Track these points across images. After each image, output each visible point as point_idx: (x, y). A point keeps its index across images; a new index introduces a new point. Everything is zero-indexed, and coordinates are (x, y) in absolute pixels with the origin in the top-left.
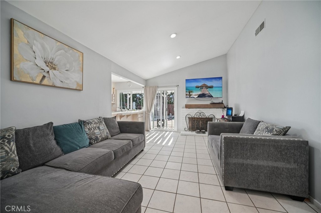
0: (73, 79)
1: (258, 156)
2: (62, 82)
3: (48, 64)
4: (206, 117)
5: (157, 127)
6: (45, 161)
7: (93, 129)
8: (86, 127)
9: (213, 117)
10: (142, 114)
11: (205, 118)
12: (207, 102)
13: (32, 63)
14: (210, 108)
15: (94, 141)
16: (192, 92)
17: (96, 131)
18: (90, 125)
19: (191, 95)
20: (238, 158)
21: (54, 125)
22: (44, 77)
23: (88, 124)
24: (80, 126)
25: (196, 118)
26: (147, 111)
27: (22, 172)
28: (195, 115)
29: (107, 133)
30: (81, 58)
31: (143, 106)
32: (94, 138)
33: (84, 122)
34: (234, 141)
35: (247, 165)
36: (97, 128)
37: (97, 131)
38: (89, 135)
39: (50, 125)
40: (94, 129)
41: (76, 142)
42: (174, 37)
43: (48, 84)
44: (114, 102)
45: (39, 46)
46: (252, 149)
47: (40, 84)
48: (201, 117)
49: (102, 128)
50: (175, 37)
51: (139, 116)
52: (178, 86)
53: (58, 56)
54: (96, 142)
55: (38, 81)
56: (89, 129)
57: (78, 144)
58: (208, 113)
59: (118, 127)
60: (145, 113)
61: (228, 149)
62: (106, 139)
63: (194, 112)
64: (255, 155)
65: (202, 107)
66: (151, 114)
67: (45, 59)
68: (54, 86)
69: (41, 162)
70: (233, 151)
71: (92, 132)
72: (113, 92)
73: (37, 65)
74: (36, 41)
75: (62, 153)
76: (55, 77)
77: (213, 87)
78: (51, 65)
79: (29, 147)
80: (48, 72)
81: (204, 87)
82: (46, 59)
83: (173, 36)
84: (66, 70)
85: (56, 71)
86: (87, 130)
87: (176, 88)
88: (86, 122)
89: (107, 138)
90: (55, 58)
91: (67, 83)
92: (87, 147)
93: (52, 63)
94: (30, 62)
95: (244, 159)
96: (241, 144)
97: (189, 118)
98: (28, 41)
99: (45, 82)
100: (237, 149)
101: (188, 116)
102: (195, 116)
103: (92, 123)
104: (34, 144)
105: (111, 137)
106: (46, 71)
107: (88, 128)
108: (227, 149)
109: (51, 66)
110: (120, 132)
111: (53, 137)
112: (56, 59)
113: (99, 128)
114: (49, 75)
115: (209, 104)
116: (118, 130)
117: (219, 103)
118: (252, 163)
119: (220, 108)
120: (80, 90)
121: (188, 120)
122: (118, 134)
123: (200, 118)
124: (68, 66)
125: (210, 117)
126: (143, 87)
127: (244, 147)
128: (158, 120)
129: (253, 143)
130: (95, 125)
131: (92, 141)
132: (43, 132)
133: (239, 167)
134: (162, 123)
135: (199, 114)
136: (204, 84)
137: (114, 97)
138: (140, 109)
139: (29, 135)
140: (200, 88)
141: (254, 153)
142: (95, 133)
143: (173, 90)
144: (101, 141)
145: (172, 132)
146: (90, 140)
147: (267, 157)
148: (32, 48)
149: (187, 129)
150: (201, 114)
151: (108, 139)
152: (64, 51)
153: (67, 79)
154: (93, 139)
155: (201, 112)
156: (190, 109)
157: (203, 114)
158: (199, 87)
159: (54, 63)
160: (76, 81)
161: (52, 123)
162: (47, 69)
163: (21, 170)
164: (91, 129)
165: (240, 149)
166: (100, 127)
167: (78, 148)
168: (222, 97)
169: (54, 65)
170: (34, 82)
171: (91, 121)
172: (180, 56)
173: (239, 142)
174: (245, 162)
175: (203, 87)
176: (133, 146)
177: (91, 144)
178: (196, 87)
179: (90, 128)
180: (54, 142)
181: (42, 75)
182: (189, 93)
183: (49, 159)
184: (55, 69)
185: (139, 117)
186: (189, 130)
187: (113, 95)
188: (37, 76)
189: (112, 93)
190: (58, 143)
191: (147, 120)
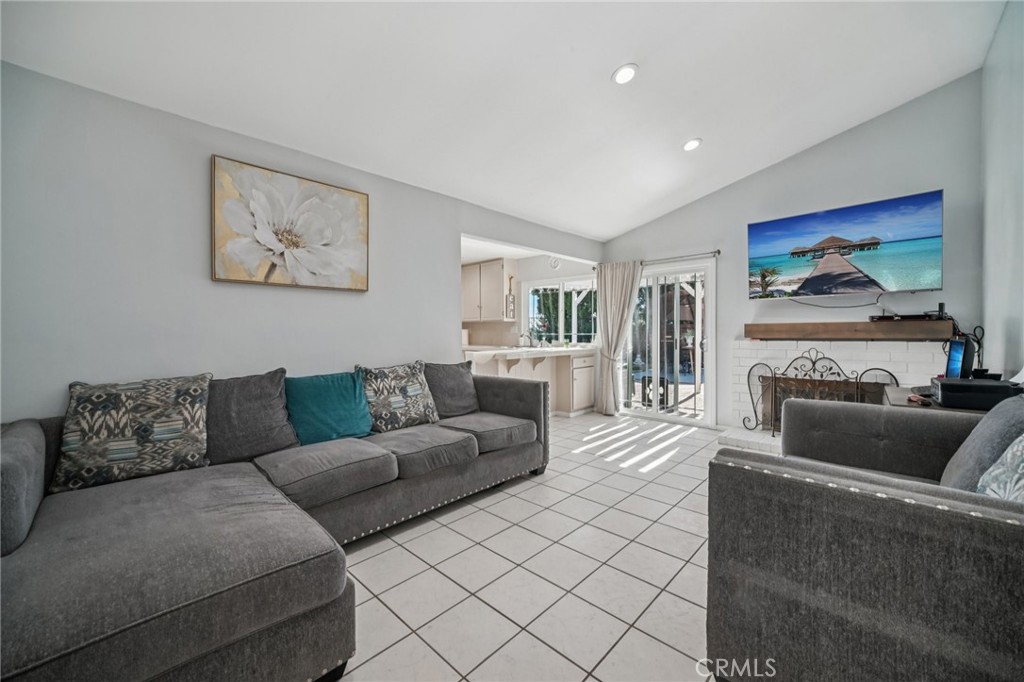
0: (343, 263)
1: (877, 589)
2: (315, 274)
3: (282, 235)
4: (843, 378)
5: (640, 405)
6: (254, 453)
7: (386, 392)
8: (370, 385)
9: (887, 380)
10: (591, 356)
11: (840, 382)
12: (856, 311)
13: (248, 240)
14: (872, 340)
15: (386, 425)
16: (774, 272)
17: (392, 399)
18: (382, 381)
19: (768, 285)
20: (771, 569)
21: (288, 375)
22: (273, 266)
23: (376, 378)
24: (351, 383)
25: (796, 380)
26: (606, 348)
27: (209, 465)
28: (791, 369)
29: (426, 407)
30: (363, 209)
31: (595, 332)
32: (386, 415)
33: (367, 372)
34: (751, 487)
35: (815, 614)
36: (397, 391)
37: (397, 400)
38: (374, 406)
39: (279, 375)
40: (389, 392)
41: (330, 421)
42: (629, 79)
43: (282, 282)
44: (510, 320)
45: (263, 199)
46: (842, 544)
47: (266, 283)
48: (817, 377)
49: (415, 390)
50: (634, 78)
51: (577, 363)
52: (719, 252)
53: (303, 213)
54: (389, 427)
55: (260, 277)
56: (376, 392)
57: (334, 424)
58: (856, 361)
59: (469, 394)
60: (602, 354)
61: (724, 516)
62: (421, 423)
63: (784, 357)
64: (859, 575)
65: (824, 336)
66: (620, 357)
67: (274, 225)
68: (295, 286)
69: (246, 454)
70: (745, 532)
71: (384, 399)
72: (510, 290)
73: (258, 242)
74: (257, 189)
75: (295, 441)
76: (298, 264)
77: (878, 244)
78: (289, 237)
79: (229, 417)
80: (282, 254)
81: (832, 251)
82: (276, 227)
83: (625, 75)
84: (324, 245)
85: (300, 250)
86: (370, 393)
87: (711, 263)
88: (371, 371)
89: (424, 421)
90: (298, 220)
91: (325, 276)
92: (359, 438)
93: (289, 232)
94: (245, 236)
95: (801, 582)
96: (784, 509)
97: (764, 379)
98: (240, 195)
99: (276, 277)
100: (766, 527)
101: (758, 372)
102: (791, 374)
103: (387, 376)
104: (239, 413)
105: (441, 418)
106: (278, 253)
107: (374, 390)
108: (720, 518)
109: (287, 239)
110: (476, 407)
111: (280, 403)
112: (299, 223)
113: (403, 391)
114: (284, 260)
115: (868, 320)
116: (472, 402)
117: (926, 317)
118: (842, 613)
119: (932, 340)
120: (362, 291)
121: (760, 388)
122: (468, 414)
123: (812, 382)
124: (328, 233)
125: (864, 380)
126: (594, 268)
127: (798, 522)
128: (646, 382)
129: (848, 514)
130: (393, 383)
131: (381, 423)
132: (262, 388)
133: (774, 614)
134: (661, 390)
135: (809, 365)
136: (833, 239)
137: (513, 302)
138: (588, 339)
139: (232, 392)
140: (809, 256)
141: (854, 564)
142: (389, 404)
143: (698, 271)
144: (407, 425)
145: (694, 429)
146: (376, 420)
147: (936, 607)
148: (248, 207)
149: (753, 424)
150: (818, 366)
151: (428, 422)
152: (317, 200)
153: (327, 265)
154: (383, 418)
155: (820, 356)
156: (769, 342)
157: (827, 363)
158: (807, 252)
159: (295, 231)
160: (350, 270)
161: (283, 371)
162: (279, 247)
163: (209, 462)
164: (382, 392)
165: (777, 531)
166: (409, 389)
167: (334, 436)
168: (941, 289)
169: (296, 236)
170: (254, 279)
171: (386, 371)
172: (700, 139)
173: (776, 498)
174: (804, 595)
175: (823, 249)
176: (480, 454)
177: (375, 430)
178: (793, 254)
179: (379, 389)
180: (281, 415)
181: (269, 263)
182: (764, 277)
183: (264, 449)
184: (296, 245)
185: (575, 366)
186: (763, 429)
187: (511, 298)
188: (259, 266)
189: (506, 292)
190: (290, 417)
191: (605, 377)
